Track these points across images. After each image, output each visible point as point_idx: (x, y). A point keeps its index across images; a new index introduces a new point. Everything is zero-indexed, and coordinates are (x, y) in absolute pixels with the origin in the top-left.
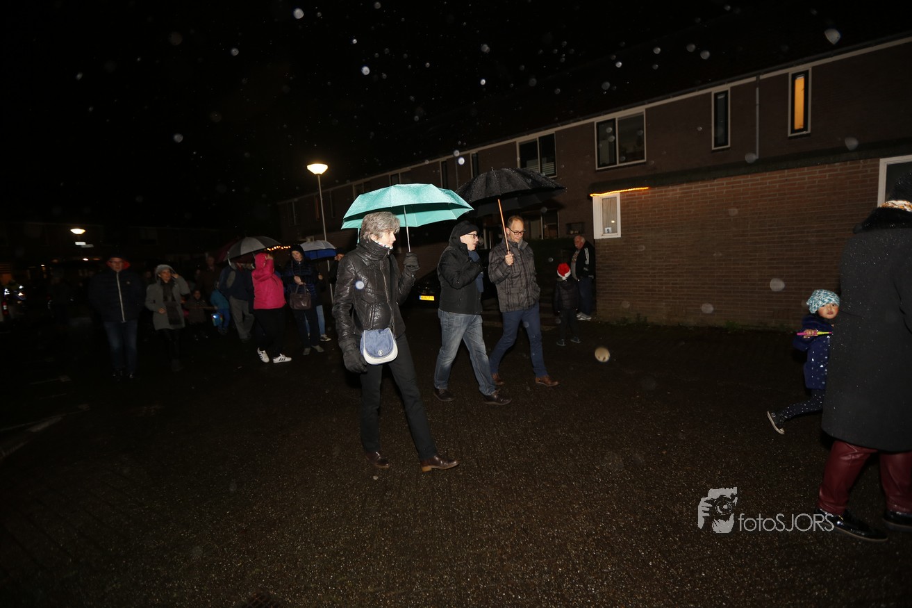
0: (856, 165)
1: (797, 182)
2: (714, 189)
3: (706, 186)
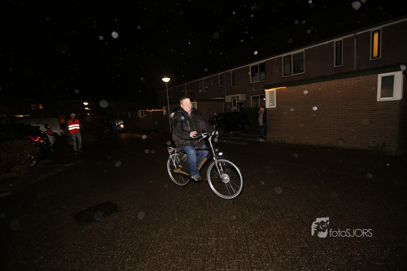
0: (369, 77)
1: (345, 84)
2: (311, 88)
3: (309, 86)
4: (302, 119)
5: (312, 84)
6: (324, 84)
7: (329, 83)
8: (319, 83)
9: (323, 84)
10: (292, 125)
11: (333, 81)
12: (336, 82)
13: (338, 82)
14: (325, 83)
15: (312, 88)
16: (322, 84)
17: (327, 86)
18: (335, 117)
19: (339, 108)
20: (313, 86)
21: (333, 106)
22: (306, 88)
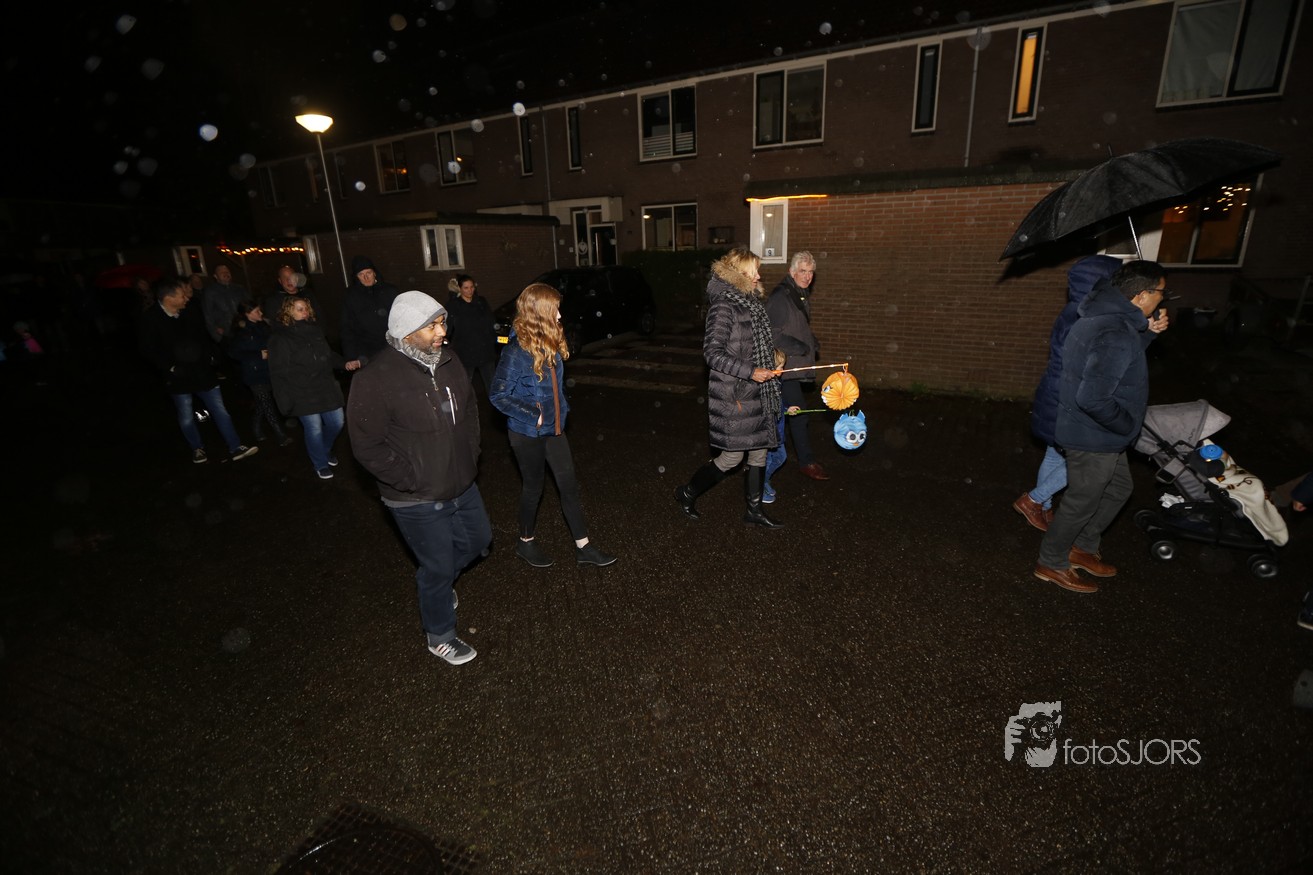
2: (911, 204)
3: (902, 199)
4: (873, 307)
5: (914, 195)
6: (950, 197)
7: (968, 193)
8: (935, 193)
9: (947, 194)
10: (837, 326)
11: (979, 190)
12: (988, 195)
13: (994, 195)
14: (956, 192)
15: (913, 207)
16: (944, 197)
17: (959, 203)
18: (976, 305)
19: (987, 277)
20: (916, 199)
21: (971, 269)
22: (893, 203)
